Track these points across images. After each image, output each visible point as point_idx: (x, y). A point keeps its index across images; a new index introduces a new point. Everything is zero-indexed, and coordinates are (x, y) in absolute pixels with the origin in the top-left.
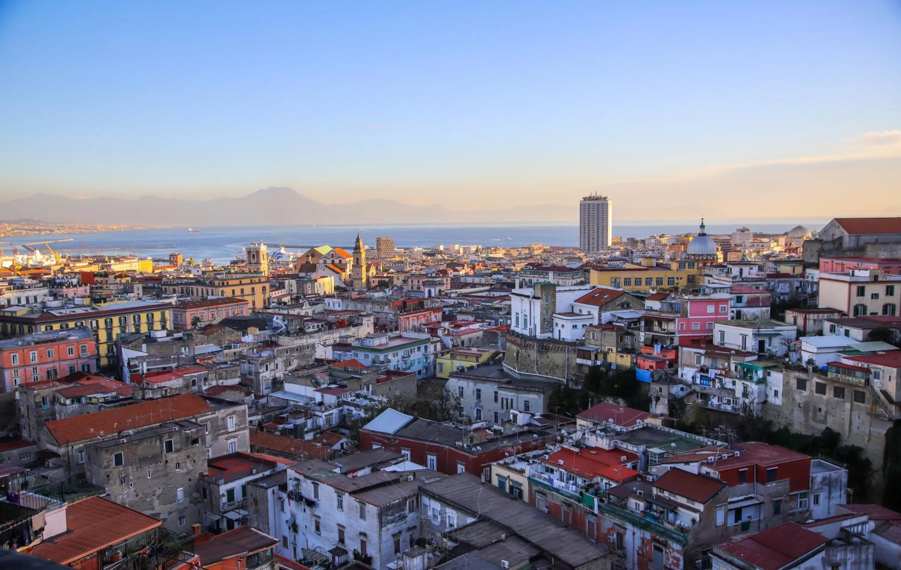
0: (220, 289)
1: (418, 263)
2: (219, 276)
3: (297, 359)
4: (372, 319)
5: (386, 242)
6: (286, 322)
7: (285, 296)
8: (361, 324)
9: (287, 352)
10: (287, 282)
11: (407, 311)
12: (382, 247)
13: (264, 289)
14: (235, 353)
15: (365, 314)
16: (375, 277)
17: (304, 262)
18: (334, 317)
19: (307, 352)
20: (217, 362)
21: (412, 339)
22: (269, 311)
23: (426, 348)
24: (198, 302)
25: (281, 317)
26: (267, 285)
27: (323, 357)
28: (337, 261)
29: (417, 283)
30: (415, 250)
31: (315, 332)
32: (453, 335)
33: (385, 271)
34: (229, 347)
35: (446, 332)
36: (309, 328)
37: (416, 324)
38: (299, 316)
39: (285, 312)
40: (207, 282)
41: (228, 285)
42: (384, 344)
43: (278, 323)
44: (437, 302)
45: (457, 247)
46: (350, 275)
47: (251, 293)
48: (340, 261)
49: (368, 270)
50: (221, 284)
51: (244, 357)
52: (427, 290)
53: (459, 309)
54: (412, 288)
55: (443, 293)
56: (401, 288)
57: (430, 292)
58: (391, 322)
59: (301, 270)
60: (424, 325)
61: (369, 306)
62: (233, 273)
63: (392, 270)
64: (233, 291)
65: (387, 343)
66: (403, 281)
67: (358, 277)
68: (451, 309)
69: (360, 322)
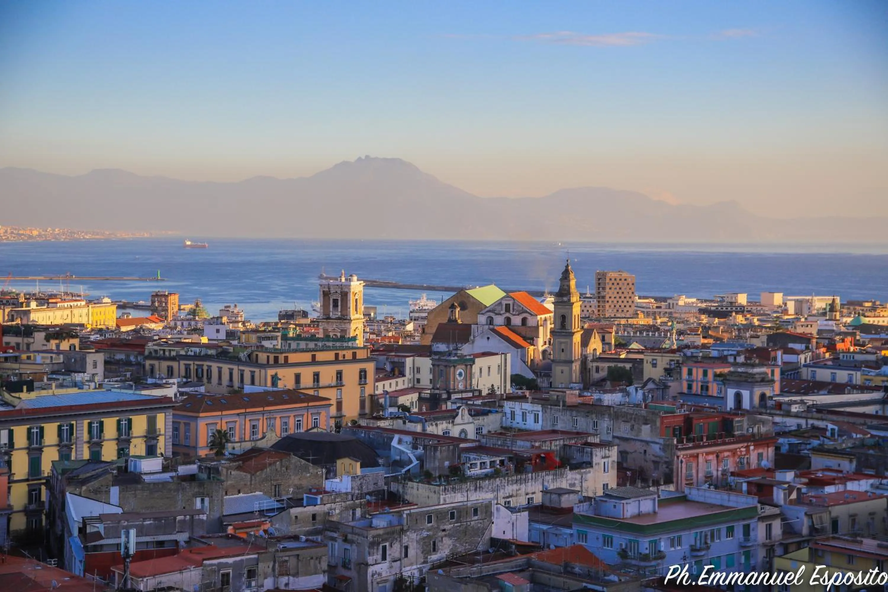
0: (271, 372)
1: (694, 331)
2: (267, 344)
3: (450, 536)
4: (614, 453)
5: (616, 282)
6: (420, 451)
7: (404, 392)
8: (589, 464)
9: (430, 521)
10: (409, 361)
11: (689, 440)
12: (609, 293)
13: (363, 374)
14: (314, 517)
15: (597, 441)
16: (600, 359)
17: (444, 320)
18: (528, 444)
19: (474, 521)
20: (277, 534)
21: (712, 506)
22: (382, 424)
23: (747, 530)
24: (223, 397)
25: (408, 439)
26: (370, 367)
27: (508, 536)
28: (517, 321)
29: (700, 376)
30: (681, 303)
31: (487, 477)
32: (810, 504)
33: (620, 346)
34: (298, 502)
35: (794, 496)
36: (473, 466)
37: (715, 471)
38: (445, 438)
39: (418, 428)
40: (243, 355)
41: (287, 364)
42: (648, 515)
43: (402, 452)
44: (763, 422)
45: (778, 298)
46: (544, 352)
47: (334, 383)
48: (524, 320)
49: (585, 343)
50: (272, 361)
51: (334, 526)
52: (731, 393)
53: (815, 443)
54: (690, 387)
55: (770, 403)
56: (663, 387)
57: (738, 398)
58: (656, 463)
59: (438, 337)
60: (733, 474)
61: (605, 423)
62: (292, 339)
63: (635, 346)
64: (298, 377)
65: (655, 512)
66: (666, 370)
67: (563, 357)
68: (795, 441)
69: (586, 459)
